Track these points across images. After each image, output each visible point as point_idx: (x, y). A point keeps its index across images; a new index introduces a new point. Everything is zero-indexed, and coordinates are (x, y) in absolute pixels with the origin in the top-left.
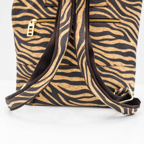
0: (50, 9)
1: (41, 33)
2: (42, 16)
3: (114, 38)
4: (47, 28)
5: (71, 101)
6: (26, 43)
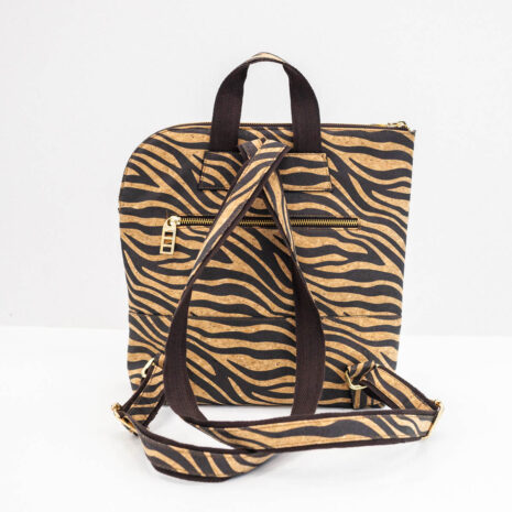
0: (209, 194)
1: (190, 248)
2: (194, 211)
3: (346, 259)
5: (256, 395)
6: (154, 266)
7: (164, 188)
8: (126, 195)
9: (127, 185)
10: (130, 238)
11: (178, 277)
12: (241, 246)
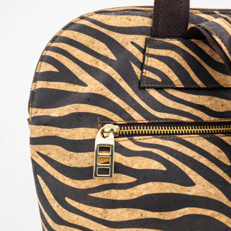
1: (136, 167)
2: (137, 117)
4: (155, 151)
6: (82, 196)
7: (94, 86)
8: (39, 99)
9: (41, 84)
10: (45, 157)
11: (119, 210)
12: (203, 160)
